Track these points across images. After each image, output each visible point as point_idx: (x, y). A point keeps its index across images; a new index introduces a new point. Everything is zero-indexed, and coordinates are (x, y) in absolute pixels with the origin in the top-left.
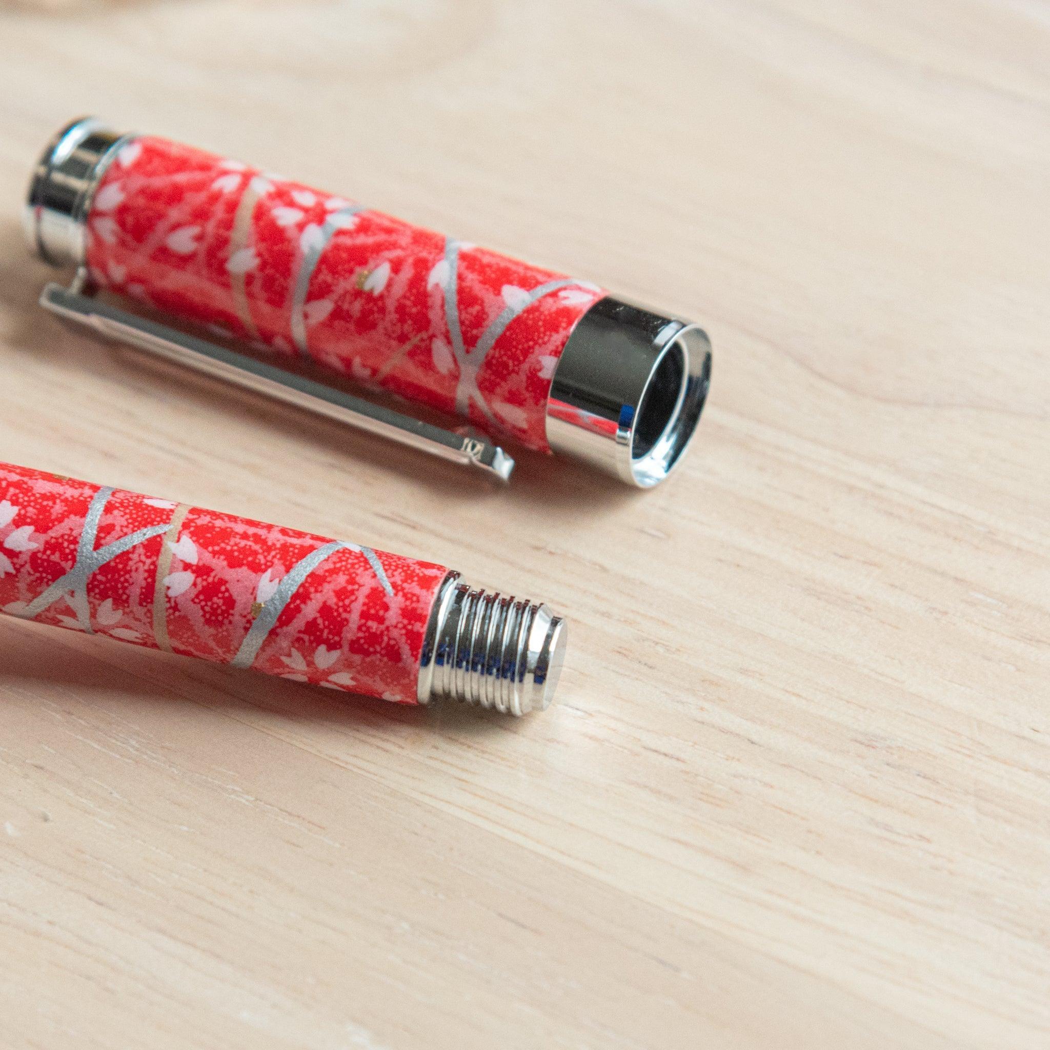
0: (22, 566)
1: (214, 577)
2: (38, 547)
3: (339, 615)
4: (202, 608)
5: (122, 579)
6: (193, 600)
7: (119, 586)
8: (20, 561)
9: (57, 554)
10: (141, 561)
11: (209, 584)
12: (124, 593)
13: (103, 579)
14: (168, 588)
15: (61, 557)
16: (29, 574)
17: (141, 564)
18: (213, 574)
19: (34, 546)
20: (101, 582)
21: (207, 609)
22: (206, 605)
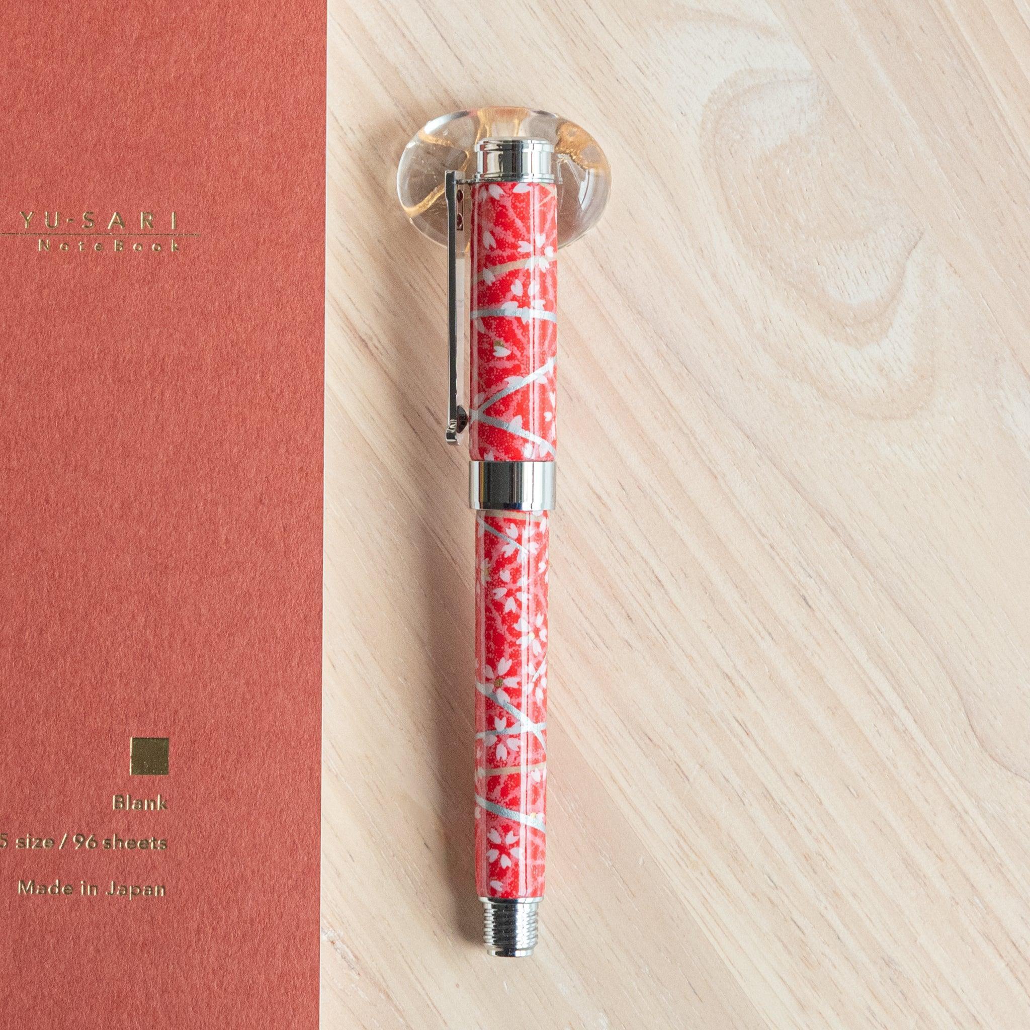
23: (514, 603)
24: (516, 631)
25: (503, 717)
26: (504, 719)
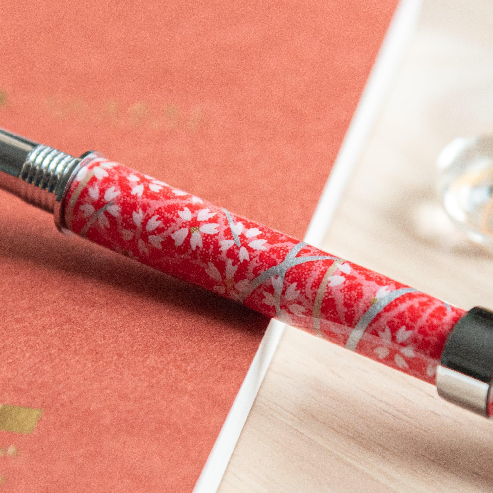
0: (254, 257)
1: (356, 282)
2: (266, 250)
3: (418, 312)
4: (345, 295)
5: (306, 273)
6: (341, 291)
7: (303, 276)
8: (254, 255)
9: (275, 255)
10: (319, 267)
11: (352, 284)
12: (304, 281)
13: (296, 271)
14: (329, 282)
15: (276, 257)
16: (257, 262)
17: (319, 268)
18: (356, 280)
19: (264, 249)
20: (294, 273)
21: (347, 296)
22: (347, 294)
23: (154, 237)
24: (182, 245)
25: (262, 294)
26: (266, 294)
